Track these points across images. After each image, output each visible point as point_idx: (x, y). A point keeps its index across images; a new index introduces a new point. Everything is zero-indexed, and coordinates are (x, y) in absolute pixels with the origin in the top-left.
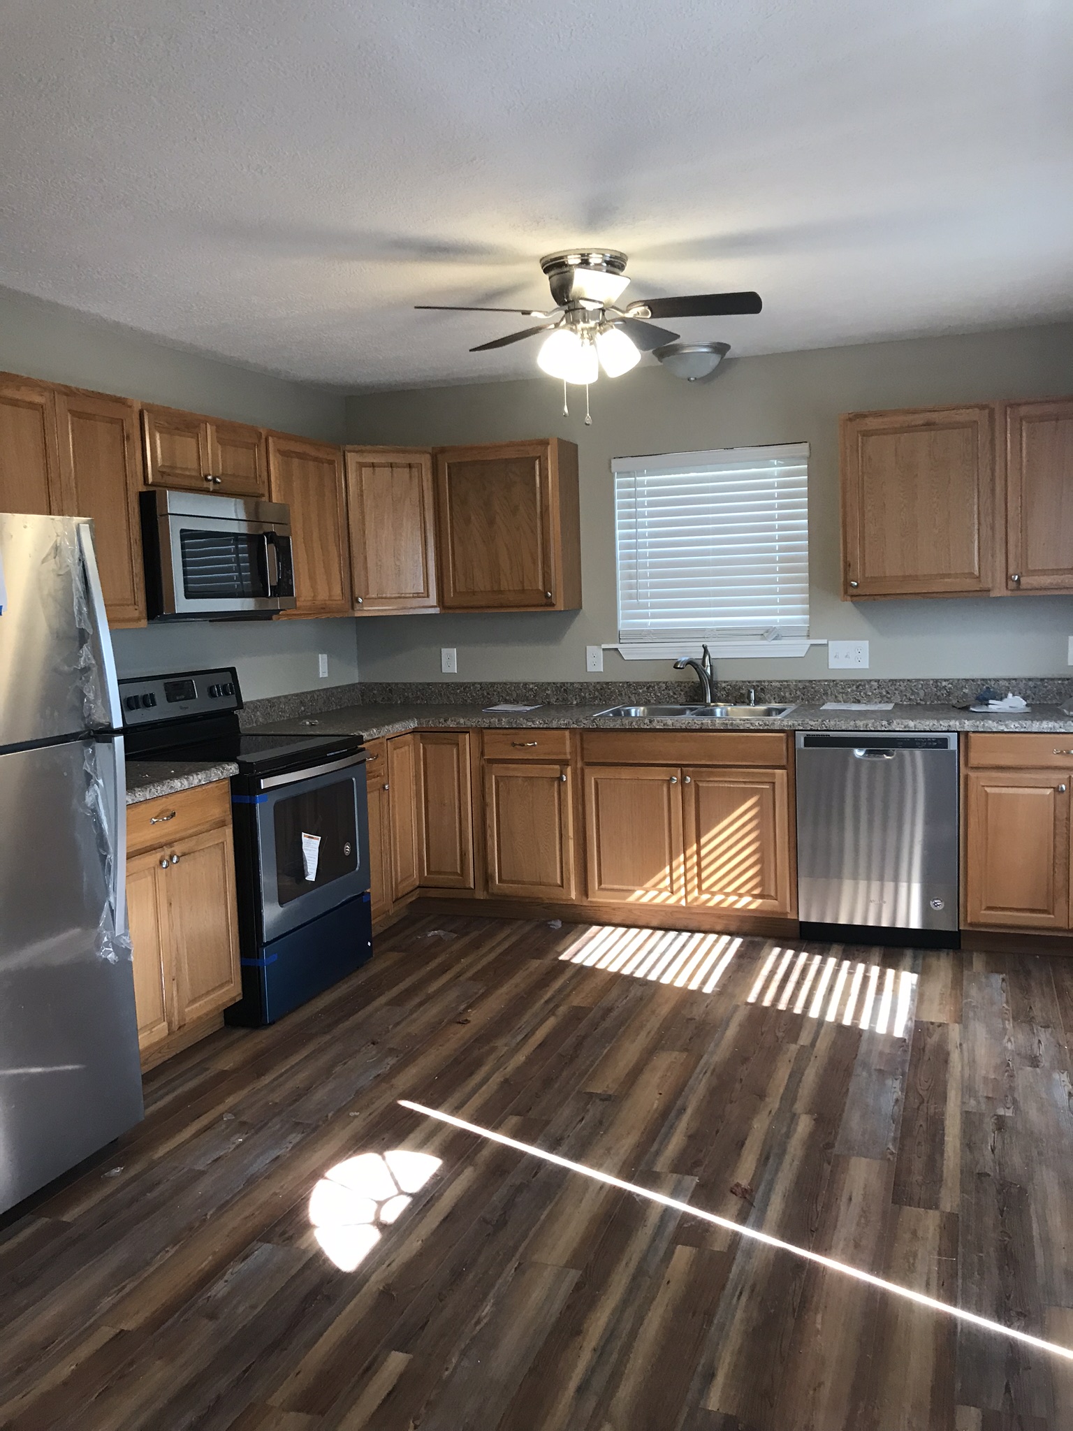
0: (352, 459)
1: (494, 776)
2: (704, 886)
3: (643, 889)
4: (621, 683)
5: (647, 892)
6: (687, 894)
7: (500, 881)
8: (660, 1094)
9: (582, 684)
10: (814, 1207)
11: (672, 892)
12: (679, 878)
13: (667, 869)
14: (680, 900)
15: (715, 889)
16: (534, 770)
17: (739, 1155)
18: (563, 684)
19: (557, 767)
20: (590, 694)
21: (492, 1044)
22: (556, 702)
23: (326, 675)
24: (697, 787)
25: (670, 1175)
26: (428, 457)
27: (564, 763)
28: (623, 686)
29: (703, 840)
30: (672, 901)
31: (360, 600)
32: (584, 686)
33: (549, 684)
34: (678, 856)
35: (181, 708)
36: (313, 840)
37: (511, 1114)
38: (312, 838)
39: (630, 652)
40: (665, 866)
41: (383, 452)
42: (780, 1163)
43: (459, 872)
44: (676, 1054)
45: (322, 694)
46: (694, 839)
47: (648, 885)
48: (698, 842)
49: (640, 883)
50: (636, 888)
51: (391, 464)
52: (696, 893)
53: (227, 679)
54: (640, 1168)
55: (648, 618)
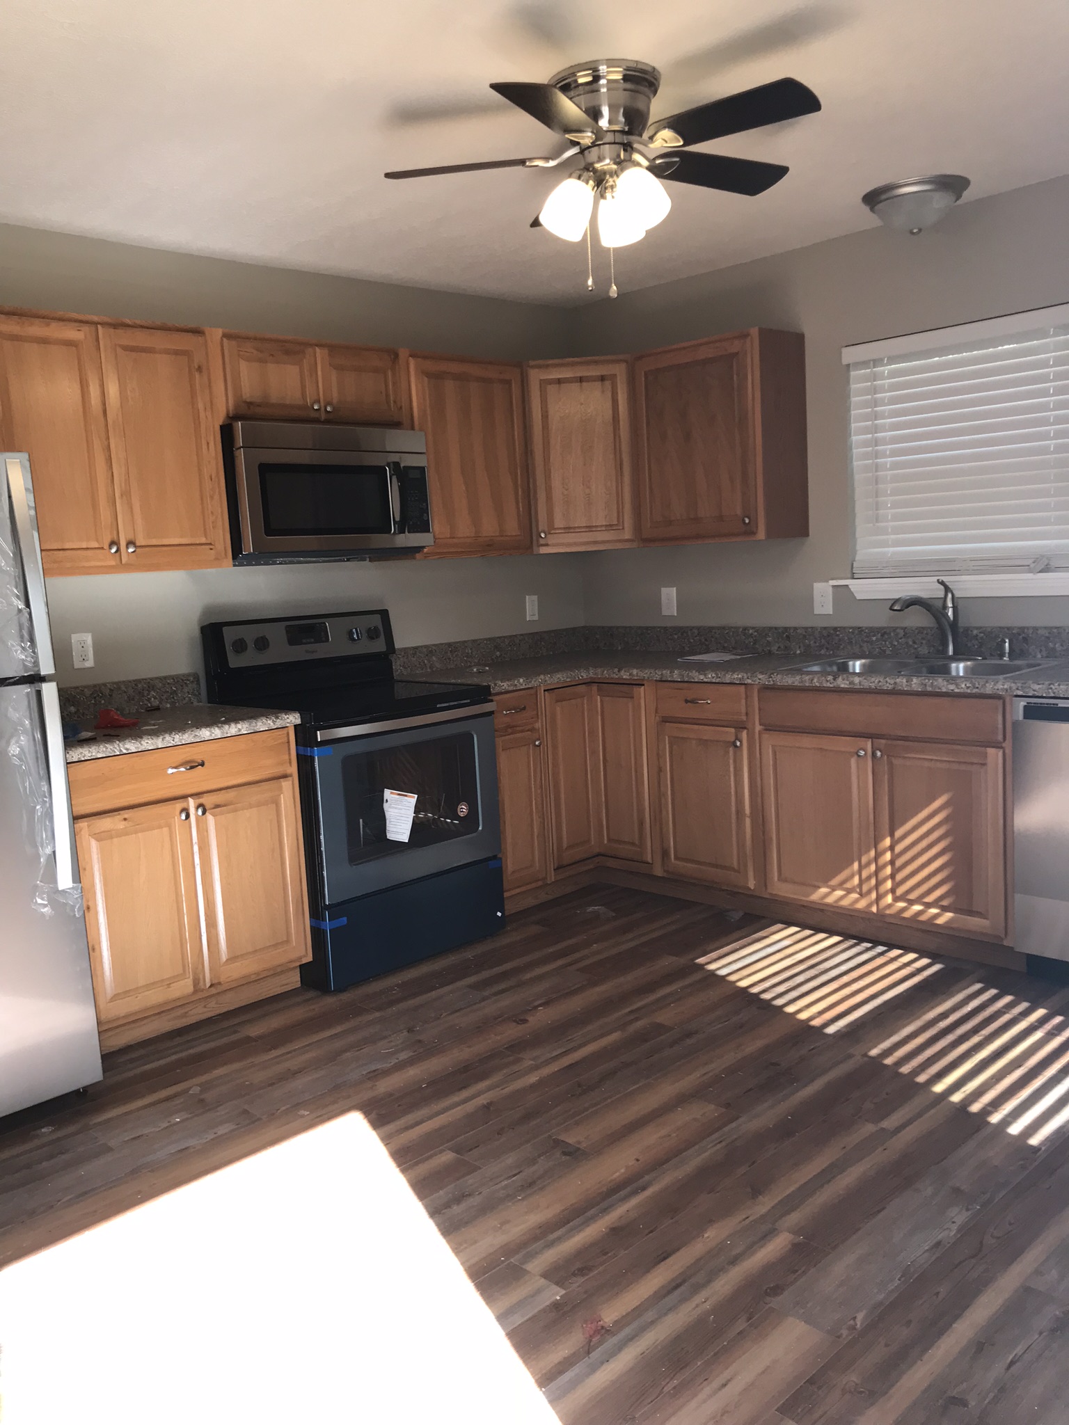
0: (535, 376)
1: (667, 737)
2: (899, 891)
3: (828, 887)
4: (850, 628)
5: (834, 890)
6: (879, 898)
7: (676, 858)
8: (638, 1160)
9: (806, 629)
10: (663, 1383)
11: (861, 894)
12: (869, 878)
13: (856, 866)
14: (870, 905)
15: (912, 896)
16: (708, 732)
17: (648, 1271)
18: (786, 629)
19: (733, 730)
20: (815, 643)
21: (520, 1056)
22: (777, 650)
23: (536, 618)
24: (891, 764)
25: (538, 1278)
26: (623, 366)
27: (740, 726)
28: (853, 633)
29: (898, 833)
30: (861, 905)
31: (543, 535)
32: (809, 632)
33: (771, 628)
34: (868, 851)
35: (307, 652)
36: (406, 798)
37: (449, 1149)
38: (406, 796)
39: (862, 589)
40: (852, 863)
41: (573, 364)
42: (684, 1300)
43: (637, 843)
44: (712, 1107)
45: (526, 638)
46: (887, 832)
47: (834, 882)
48: (892, 835)
49: (825, 881)
50: (820, 884)
51: (581, 377)
52: (889, 899)
53: (376, 621)
54: (512, 1260)
55: (889, 547)
